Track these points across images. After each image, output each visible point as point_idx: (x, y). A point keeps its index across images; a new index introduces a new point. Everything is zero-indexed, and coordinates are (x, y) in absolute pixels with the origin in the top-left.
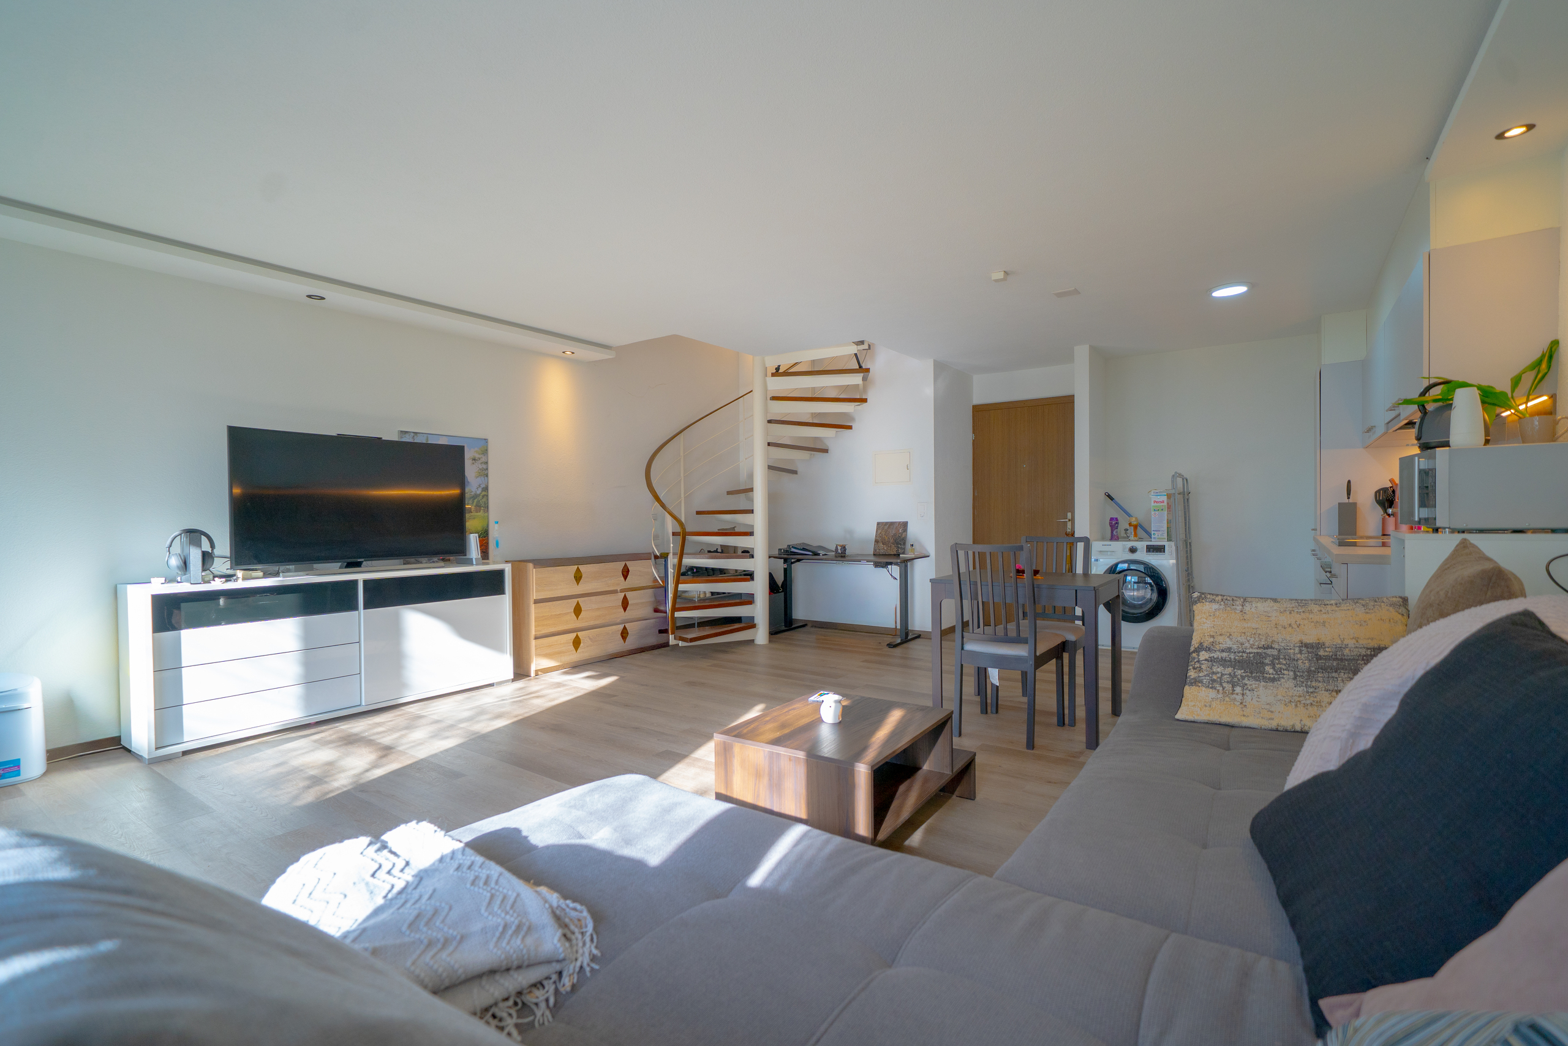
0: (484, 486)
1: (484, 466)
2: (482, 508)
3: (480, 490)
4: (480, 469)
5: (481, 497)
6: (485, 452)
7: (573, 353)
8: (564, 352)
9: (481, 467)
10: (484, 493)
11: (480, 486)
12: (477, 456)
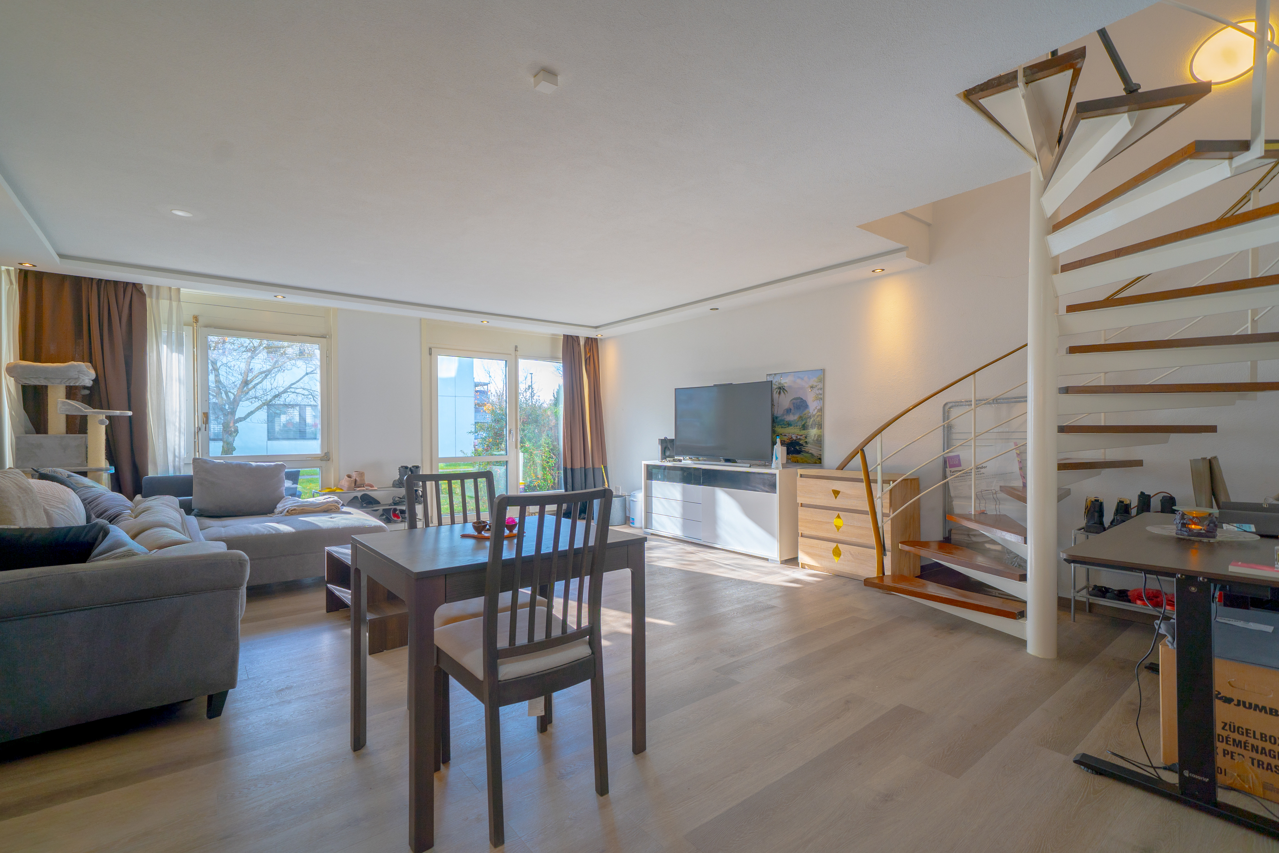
0: (819, 408)
1: (821, 392)
2: (817, 426)
3: (816, 411)
4: (817, 394)
5: (816, 417)
6: (822, 380)
7: (883, 270)
8: (873, 271)
9: (817, 392)
10: (818, 413)
11: (816, 408)
12: (815, 384)
